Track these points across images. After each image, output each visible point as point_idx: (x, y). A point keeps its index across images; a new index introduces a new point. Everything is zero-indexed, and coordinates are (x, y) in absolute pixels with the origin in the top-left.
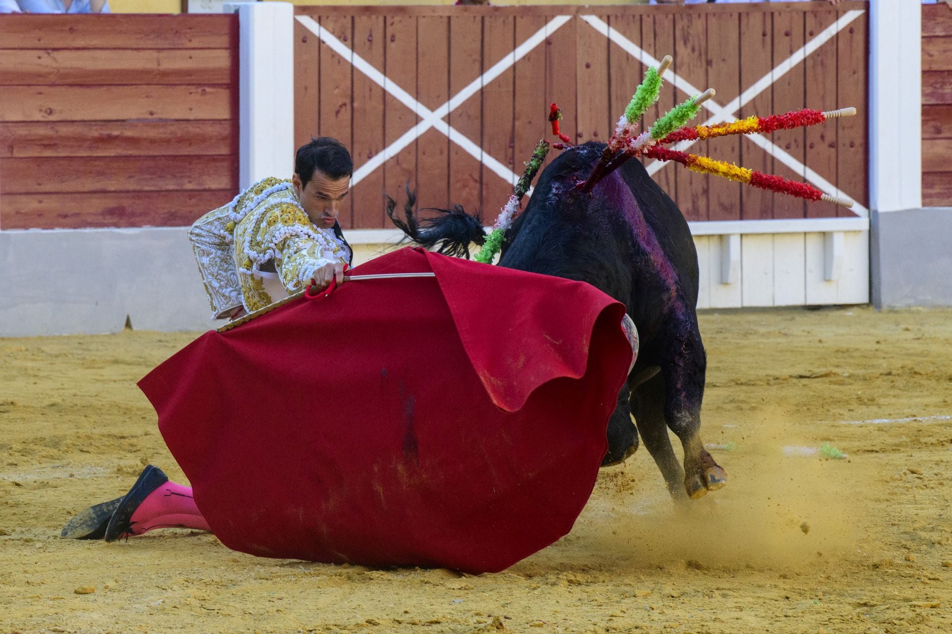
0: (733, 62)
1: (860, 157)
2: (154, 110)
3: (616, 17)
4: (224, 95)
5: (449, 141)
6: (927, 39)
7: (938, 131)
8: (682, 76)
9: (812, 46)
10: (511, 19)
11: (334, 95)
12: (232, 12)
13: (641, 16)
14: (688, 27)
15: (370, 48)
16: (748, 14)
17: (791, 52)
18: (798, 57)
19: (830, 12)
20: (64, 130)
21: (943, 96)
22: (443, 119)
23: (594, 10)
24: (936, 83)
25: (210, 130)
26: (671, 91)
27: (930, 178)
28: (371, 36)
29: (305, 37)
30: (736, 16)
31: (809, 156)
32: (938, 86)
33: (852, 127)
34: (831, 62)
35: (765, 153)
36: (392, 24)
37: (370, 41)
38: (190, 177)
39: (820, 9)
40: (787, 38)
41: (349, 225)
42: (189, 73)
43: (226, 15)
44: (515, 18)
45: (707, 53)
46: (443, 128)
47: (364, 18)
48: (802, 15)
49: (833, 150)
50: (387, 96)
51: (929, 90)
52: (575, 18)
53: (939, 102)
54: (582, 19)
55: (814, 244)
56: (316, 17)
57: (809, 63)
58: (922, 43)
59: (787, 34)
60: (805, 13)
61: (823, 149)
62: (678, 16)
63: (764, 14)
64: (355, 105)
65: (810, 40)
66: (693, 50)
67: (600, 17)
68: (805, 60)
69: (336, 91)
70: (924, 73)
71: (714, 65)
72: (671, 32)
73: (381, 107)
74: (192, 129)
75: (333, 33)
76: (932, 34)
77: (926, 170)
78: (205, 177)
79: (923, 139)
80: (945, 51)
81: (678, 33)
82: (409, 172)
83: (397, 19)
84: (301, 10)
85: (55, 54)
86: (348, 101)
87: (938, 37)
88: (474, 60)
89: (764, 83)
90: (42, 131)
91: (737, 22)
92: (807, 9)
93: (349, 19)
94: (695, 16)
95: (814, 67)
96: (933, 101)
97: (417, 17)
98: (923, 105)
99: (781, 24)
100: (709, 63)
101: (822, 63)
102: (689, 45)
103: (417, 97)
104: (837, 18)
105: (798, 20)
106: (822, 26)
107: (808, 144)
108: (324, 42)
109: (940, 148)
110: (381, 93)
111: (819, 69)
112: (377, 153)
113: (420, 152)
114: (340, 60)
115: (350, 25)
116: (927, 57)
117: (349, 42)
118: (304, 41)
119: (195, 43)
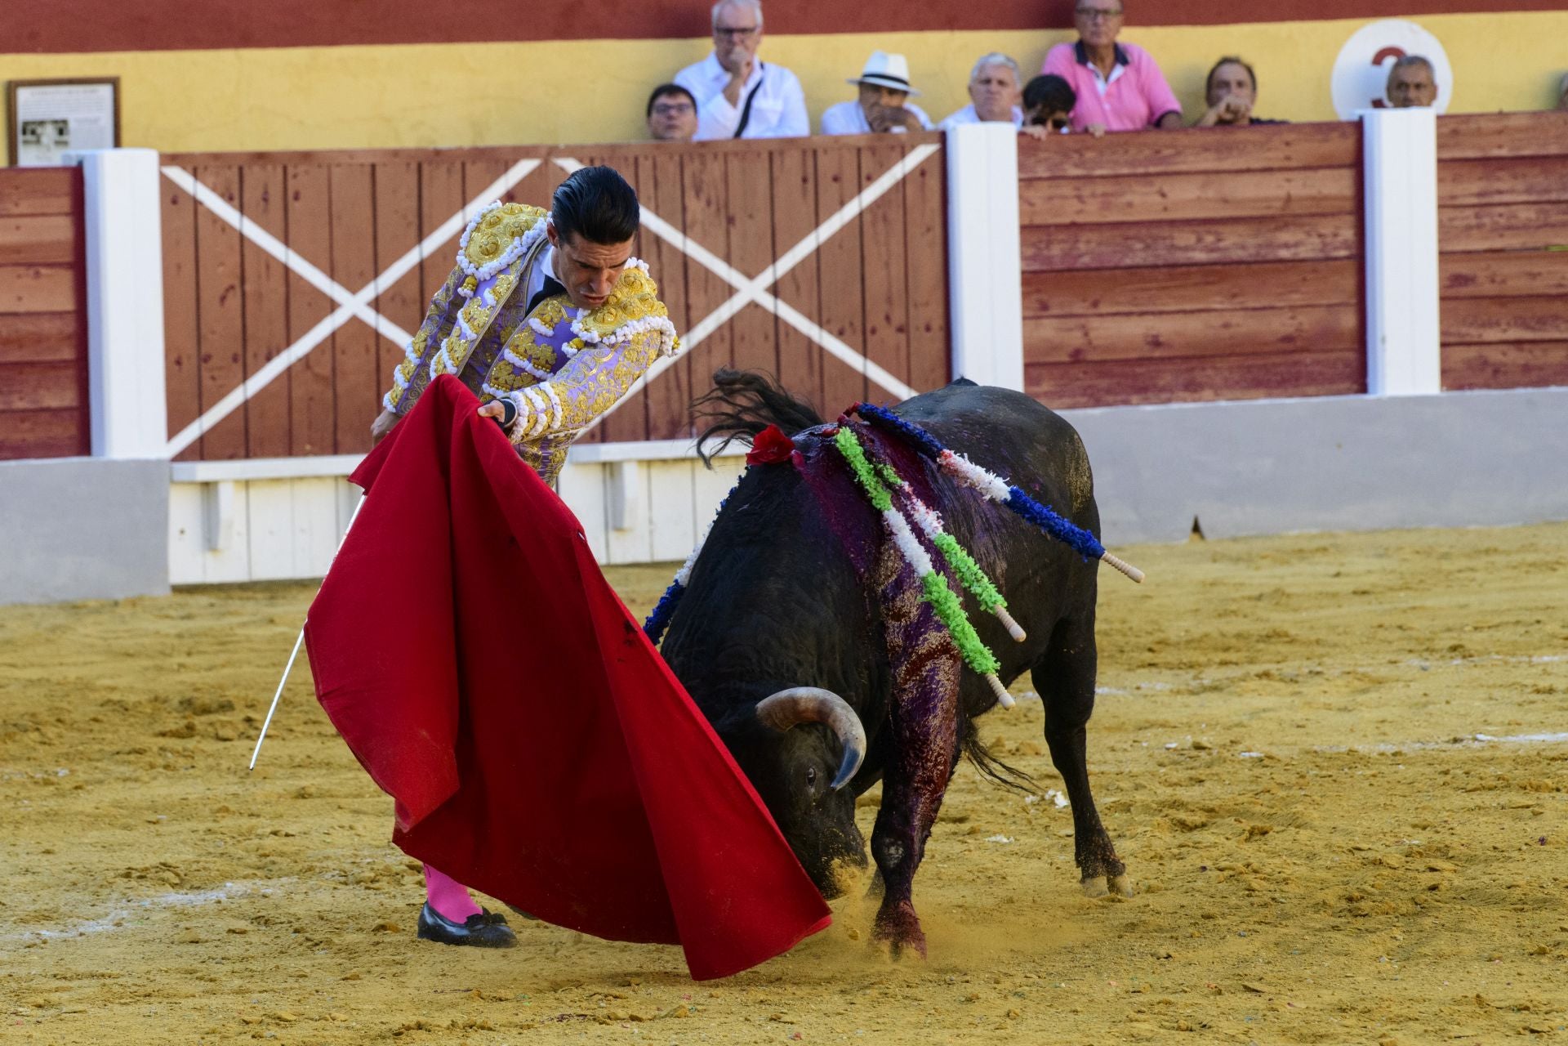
0: (763, 217)
1: (939, 345)
4: (66, 278)
5: (377, 336)
6: (1026, 182)
7: (1044, 307)
8: (695, 239)
9: (872, 193)
10: (458, 166)
11: (218, 275)
12: (74, 163)
13: (636, 159)
14: (701, 172)
15: (266, 210)
16: (782, 153)
17: (842, 204)
18: (851, 210)
19: (892, 148)
21: (1049, 259)
22: (369, 304)
23: (573, 151)
24: (1040, 242)
25: (49, 327)
26: (680, 261)
27: (1034, 372)
28: (266, 192)
29: (175, 197)
30: (765, 156)
31: (869, 346)
32: (1043, 245)
33: (927, 304)
34: (896, 215)
35: (809, 342)
36: (295, 176)
37: (265, 200)
38: (20, 392)
39: (880, 144)
40: (835, 185)
41: (243, 452)
42: (17, 249)
43: (65, 169)
44: (463, 165)
45: (727, 206)
46: (370, 317)
47: (256, 169)
48: (854, 152)
49: (902, 337)
50: (291, 275)
51: (1030, 252)
52: (546, 163)
53: (1044, 267)
54: (555, 165)
56: (190, 168)
57: (867, 218)
58: (1020, 188)
59: (836, 179)
60: (859, 150)
61: (888, 335)
62: (686, 159)
63: (804, 152)
64: (248, 287)
65: (867, 186)
66: (709, 203)
68: (861, 215)
69: (221, 269)
70: (1025, 229)
71: (738, 222)
72: (678, 177)
73: (282, 290)
74: (25, 327)
75: (214, 189)
76: (1030, 175)
77: (1029, 360)
78: (42, 392)
79: (1025, 318)
80: (1050, 198)
81: (688, 181)
82: (323, 379)
83: (301, 169)
84: (169, 159)
86: (237, 283)
87: (1040, 179)
88: (409, 224)
89: (806, 247)
91: (766, 165)
92: (862, 143)
93: (235, 170)
94: (709, 158)
95: (874, 223)
96: (1036, 267)
97: (329, 167)
98: (1023, 273)
99: (827, 165)
100: (730, 220)
101: (885, 219)
102: (703, 197)
103: (332, 274)
104: (903, 155)
105: (850, 159)
106: (883, 167)
107: (869, 327)
108: (201, 203)
109: (1049, 330)
110: (282, 271)
111: (881, 226)
112: (278, 352)
113: (338, 351)
114: (224, 226)
115: (236, 179)
116: (1027, 208)
117: (236, 201)
118: (174, 202)
119: (24, 207)
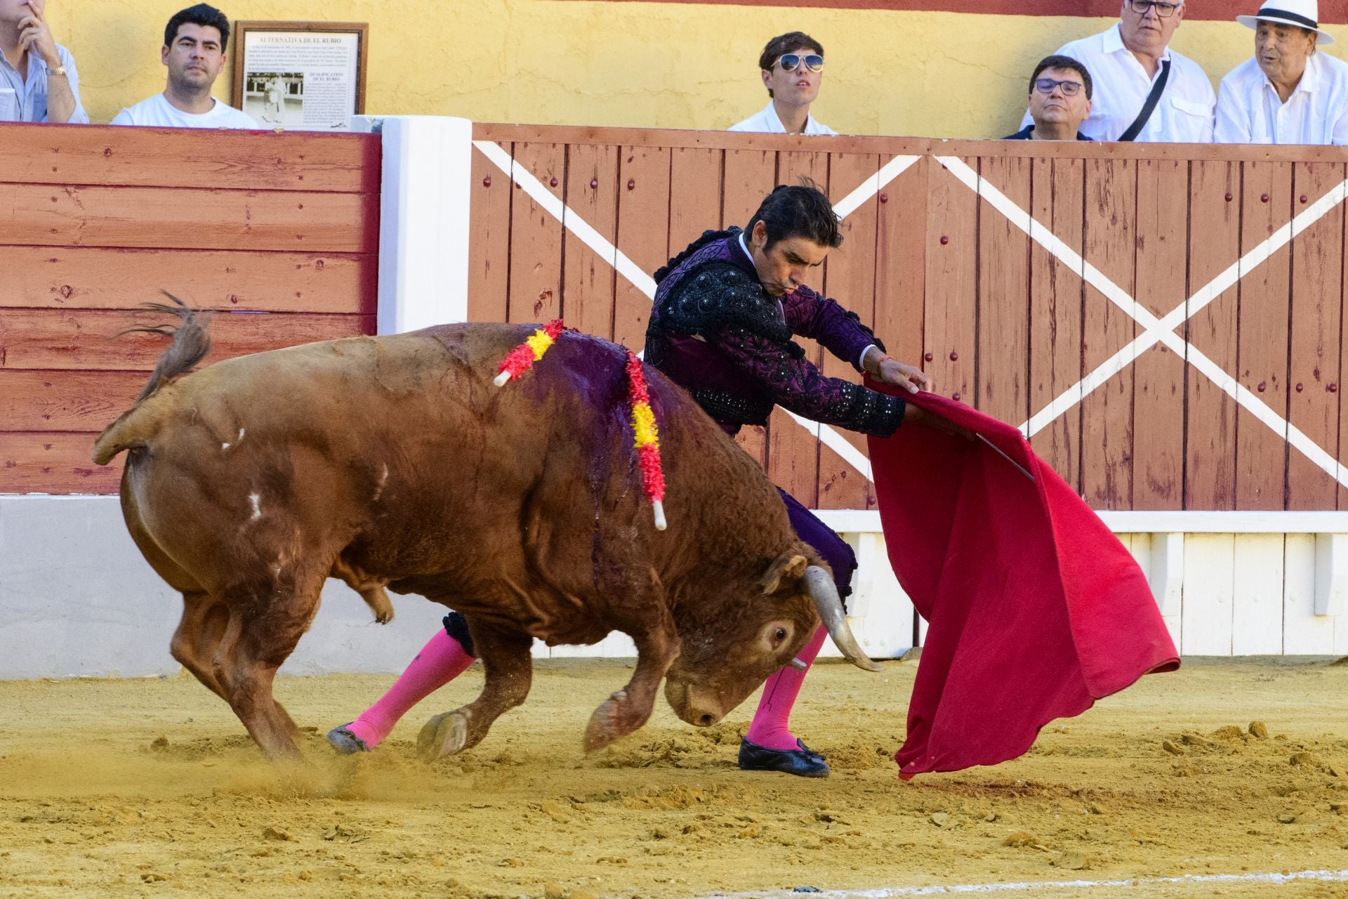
0: (1178, 242)
2: (238, 294)
3: (992, 159)
4: (350, 271)
8: (1094, 263)
9: (1305, 220)
10: (823, 157)
11: (533, 277)
12: (370, 131)
13: (1032, 160)
14: (1107, 181)
15: (594, 200)
16: (1202, 163)
17: (1271, 230)
18: (1281, 237)
19: (1333, 164)
20: (91, 324)
23: (956, 148)
25: (327, 330)
26: (1077, 287)
28: (595, 178)
29: (488, 178)
30: (1183, 166)
31: (1294, 407)
34: (1332, 248)
35: (1224, 396)
36: (631, 160)
37: (593, 187)
39: (1319, 159)
40: (1265, 206)
42: (297, 232)
43: (358, 135)
44: (830, 156)
45: (1135, 226)
47: (586, 149)
48: (1288, 167)
49: (1333, 396)
50: (619, 282)
52: (926, 158)
54: (937, 163)
55: (1299, 552)
56: (507, 144)
57: (1299, 248)
59: (1264, 199)
60: (1293, 164)
61: (1316, 393)
62: (1090, 165)
63: (1229, 163)
64: (567, 294)
65: (1301, 210)
66: (1114, 220)
67: (966, 161)
68: (1292, 243)
69: (537, 270)
71: (1147, 246)
72: (1080, 188)
73: (609, 300)
74: (300, 329)
75: (534, 172)
83: (638, 152)
84: (484, 131)
85: (81, 193)
86: (555, 288)
89: (1225, 280)
90: (53, 325)
91: (1185, 176)
92: (1297, 157)
93: (560, 149)
94: (1118, 164)
95: (1306, 255)
97: (671, 150)
99: (1256, 182)
100: (1138, 242)
101: (1319, 250)
102: (1108, 213)
104: (1345, 174)
105: (1283, 174)
106: (1322, 188)
107: (1294, 384)
108: (518, 187)
110: (609, 275)
111: (1314, 259)
114: (544, 218)
115: (561, 160)
117: (560, 188)
118: (486, 184)
119: (309, 182)
